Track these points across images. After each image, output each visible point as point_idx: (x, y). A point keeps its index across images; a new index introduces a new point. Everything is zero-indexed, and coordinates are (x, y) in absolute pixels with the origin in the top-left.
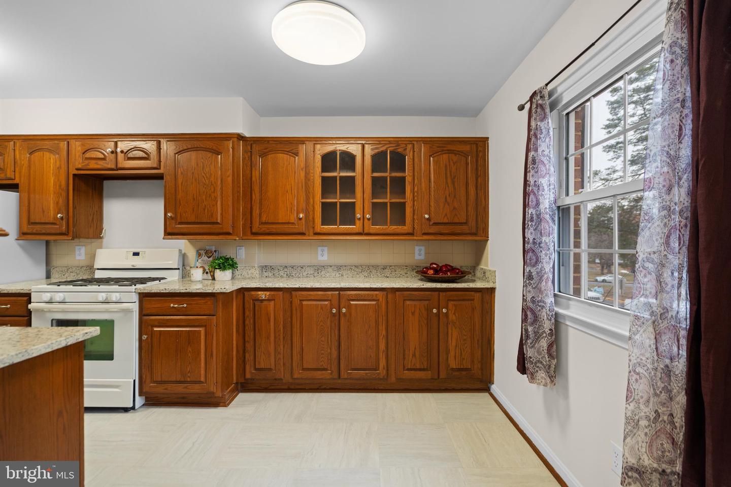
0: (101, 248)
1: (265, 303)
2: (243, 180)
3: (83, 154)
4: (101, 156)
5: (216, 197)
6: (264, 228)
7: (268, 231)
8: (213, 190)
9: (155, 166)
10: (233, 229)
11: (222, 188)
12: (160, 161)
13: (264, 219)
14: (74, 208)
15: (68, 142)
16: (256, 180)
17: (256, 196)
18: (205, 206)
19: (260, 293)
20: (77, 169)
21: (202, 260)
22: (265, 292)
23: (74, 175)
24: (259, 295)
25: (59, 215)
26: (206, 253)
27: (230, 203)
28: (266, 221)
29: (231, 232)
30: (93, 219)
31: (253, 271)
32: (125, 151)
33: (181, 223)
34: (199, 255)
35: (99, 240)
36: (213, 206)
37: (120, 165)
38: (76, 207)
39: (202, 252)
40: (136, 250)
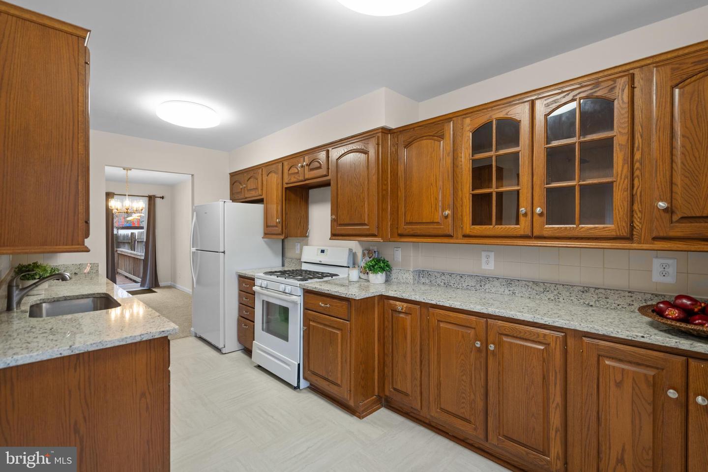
0: (307, 245)
1: (402, 315)
2: (391, 177)
3: (289, 171)
4: (296, 171)
5: (364, 198)
6: (409, 229)
7: (412, 232)
8: (361, 191)
9: (325, 173)
10: (378, 231)
11: (368, 189)
12: (328, 169)
13: (408, 219)
14: (286, 214)
15: (283, 163)
16: (402, 176)
17: (401, 194)
18: (356, 207)
19: (398, 303)
20: (287, 184)
21: (365, 260)
22: (403, 304)
23: (286, 188)
24: (396, 305)
25: (278, 220)
26: (368, 253)
27: (375, 203)
28: (411, 222)
29: (376, 234)
30: (300, 222)
31: (407, 275)
32: (309, 164)
33: (341, 225)
34: (364, 255)
35: (307, 238)
36: (362, 206)
37: (307, 177)
38: (287, 213)
39: (366, 252)
40: (323, 248)
